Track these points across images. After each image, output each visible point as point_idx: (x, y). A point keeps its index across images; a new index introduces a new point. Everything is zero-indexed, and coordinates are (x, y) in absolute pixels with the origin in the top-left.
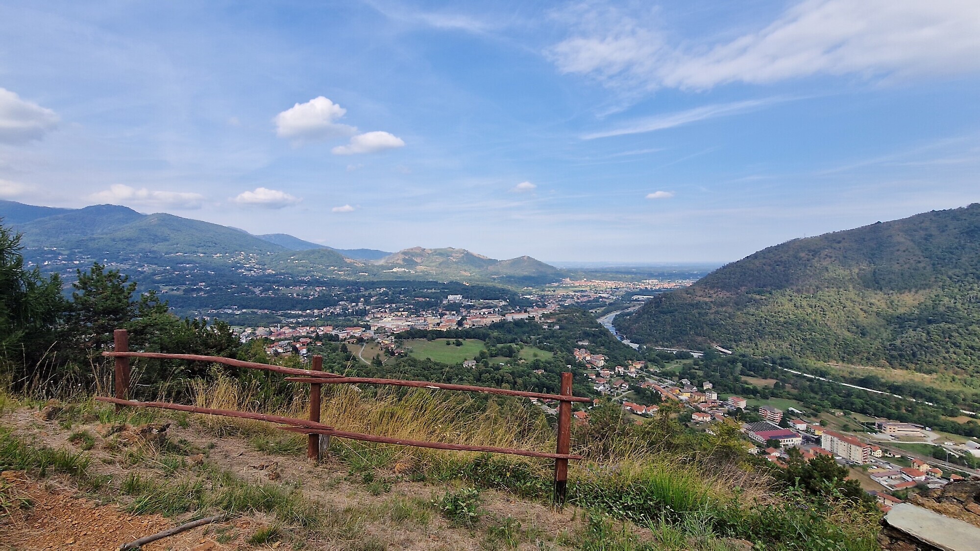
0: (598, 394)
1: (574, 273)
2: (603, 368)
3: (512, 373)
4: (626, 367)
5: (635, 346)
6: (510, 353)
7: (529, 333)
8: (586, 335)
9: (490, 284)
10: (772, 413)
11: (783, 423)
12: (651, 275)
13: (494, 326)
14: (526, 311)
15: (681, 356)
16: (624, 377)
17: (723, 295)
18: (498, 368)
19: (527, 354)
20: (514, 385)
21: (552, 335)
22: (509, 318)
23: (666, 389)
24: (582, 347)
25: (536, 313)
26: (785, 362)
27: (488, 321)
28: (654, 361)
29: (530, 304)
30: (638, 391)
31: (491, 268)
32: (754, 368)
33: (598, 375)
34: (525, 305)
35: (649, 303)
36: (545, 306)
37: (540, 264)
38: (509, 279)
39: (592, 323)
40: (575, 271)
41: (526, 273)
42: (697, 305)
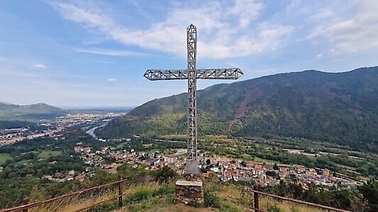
0: (88, 165)
1: (72, 112)
2: (90, 153)
3: (34, 168)
4: (101, 150)
5: (105, 141)
6: (32, 157)
7: (45, 144)
8: (80, 140)
9: (14, 119)
10: (152, 154)
11: (155, 157)
12: (110, 112)
13: (18, 143)
14: (42, 132)
15: (122, 142)
16: (100, 155)
17: (136, 118)
18: (23, 167)
19: (44, 155)
20: (35, 174)
21: (61, 142)
22: (30, 137)
23: (117, 155)
24: (79, 145)
25: (50, 133)
26: (154, 137)
27: (14, 141)
28: (113, 146)
29: (46, 128)
30: (106, 159)
31: (14, 110)
32: (146, 141)
33: (87, 156)
34: (42, 129)
35: (110, 122)
36: (56, 129)
37: (52, 107)
38: (29, 116)
39: (84, 133)
40: (74, 110)
41: (42, 112)
42: (128, 122)
